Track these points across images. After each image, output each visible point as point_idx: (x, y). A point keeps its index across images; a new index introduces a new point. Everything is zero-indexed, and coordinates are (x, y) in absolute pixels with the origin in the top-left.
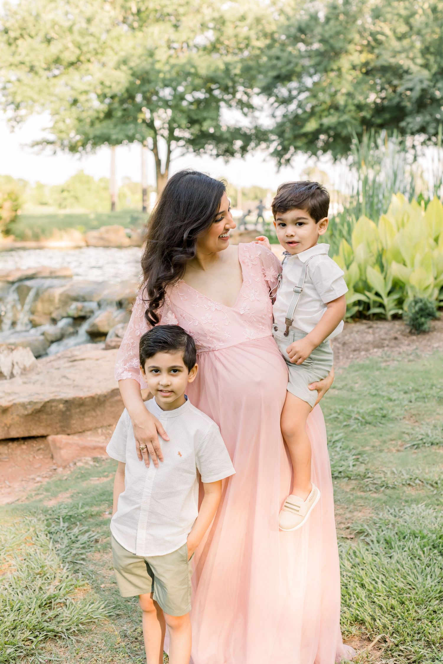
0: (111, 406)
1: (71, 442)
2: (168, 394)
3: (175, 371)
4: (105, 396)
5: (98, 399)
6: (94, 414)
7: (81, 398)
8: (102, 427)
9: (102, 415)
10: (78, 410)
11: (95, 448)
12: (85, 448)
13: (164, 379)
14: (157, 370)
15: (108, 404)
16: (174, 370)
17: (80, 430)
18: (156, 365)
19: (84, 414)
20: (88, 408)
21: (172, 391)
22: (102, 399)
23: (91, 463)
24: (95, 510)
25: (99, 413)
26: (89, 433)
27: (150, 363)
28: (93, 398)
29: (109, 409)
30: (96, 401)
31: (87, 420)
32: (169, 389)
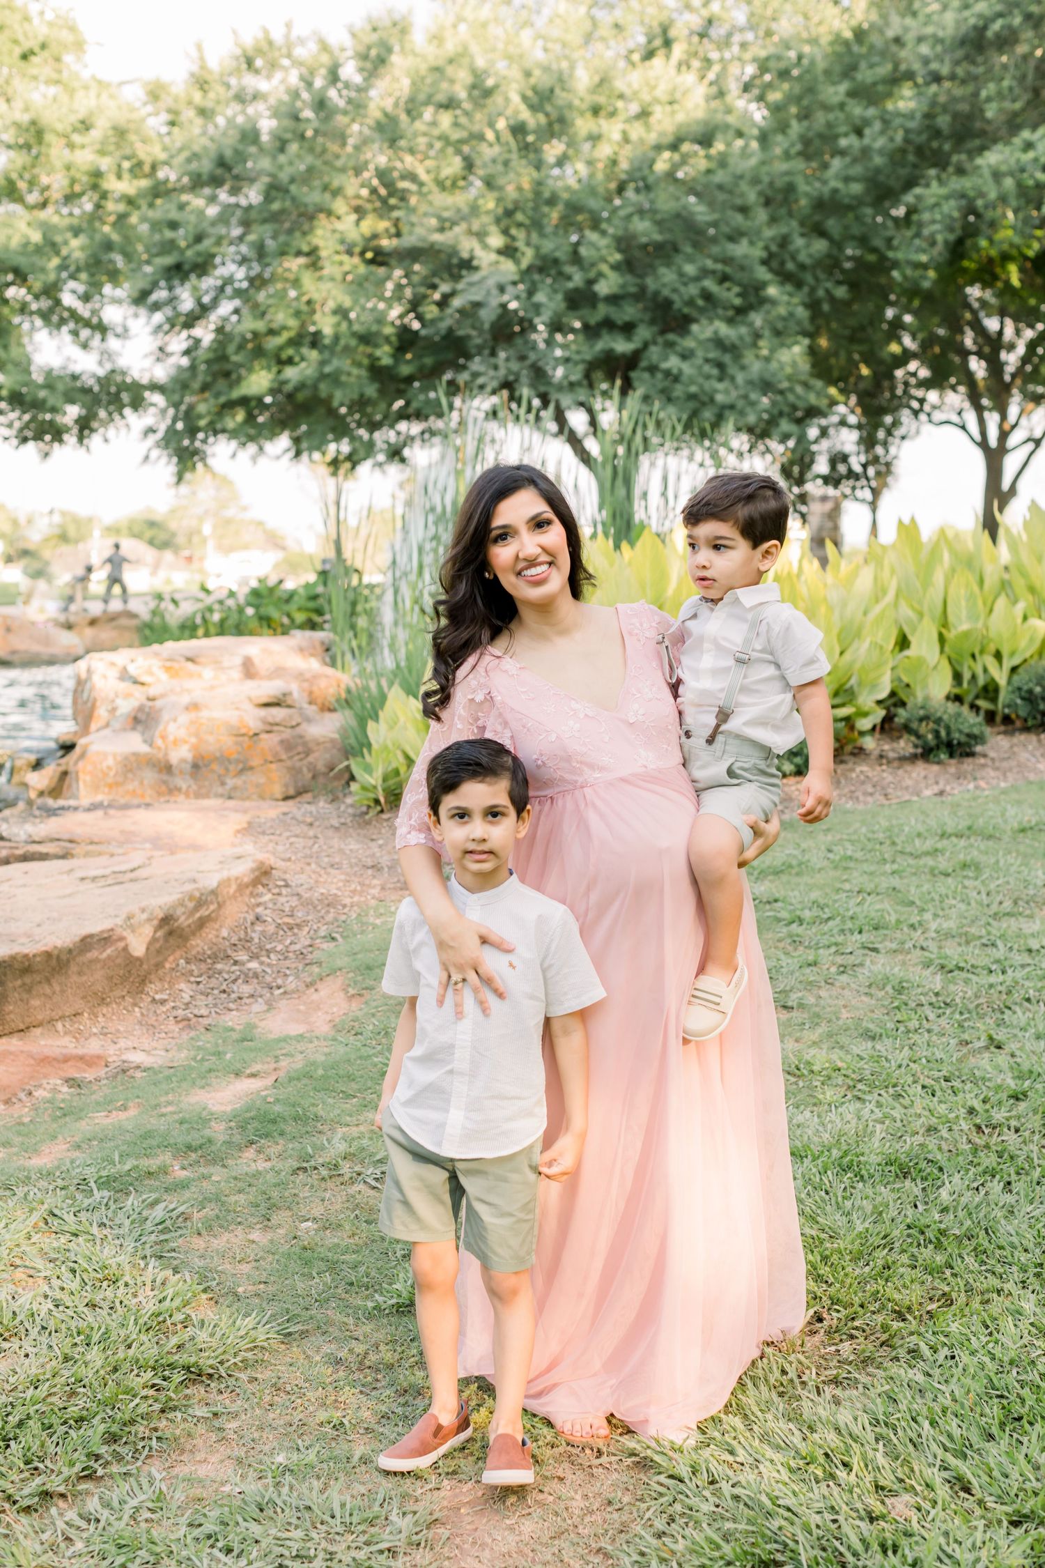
0: (80, 973)
1: (12, 1049)
2: (484, 857)
3: (495, 815)
4: (70, 951)
5: (58, 957)
6: (48, 991)
7: (26, 956)
8: (62, 1018)
9: (63, 991)
10: (19, 982)
11: (66, 1059)
12: (45, 1060)
13: (478, 828)
14: (462, 815)
15: (74, 968)
16: (493, 813)
17: (22, 1026)
18: (463, 804)
19: (29, 991)
20: (37, 978)
21: (491, 852)
22: (64, 957)
23: (65, 1089)
24: (153, 1164)
25: (57, 988)
26: (38, 1031)
27: (450, 802)
28: (48, 955)
29: (75, 978)
30: (54, 962)
31: (35, 1002)
32: (485, 847)
